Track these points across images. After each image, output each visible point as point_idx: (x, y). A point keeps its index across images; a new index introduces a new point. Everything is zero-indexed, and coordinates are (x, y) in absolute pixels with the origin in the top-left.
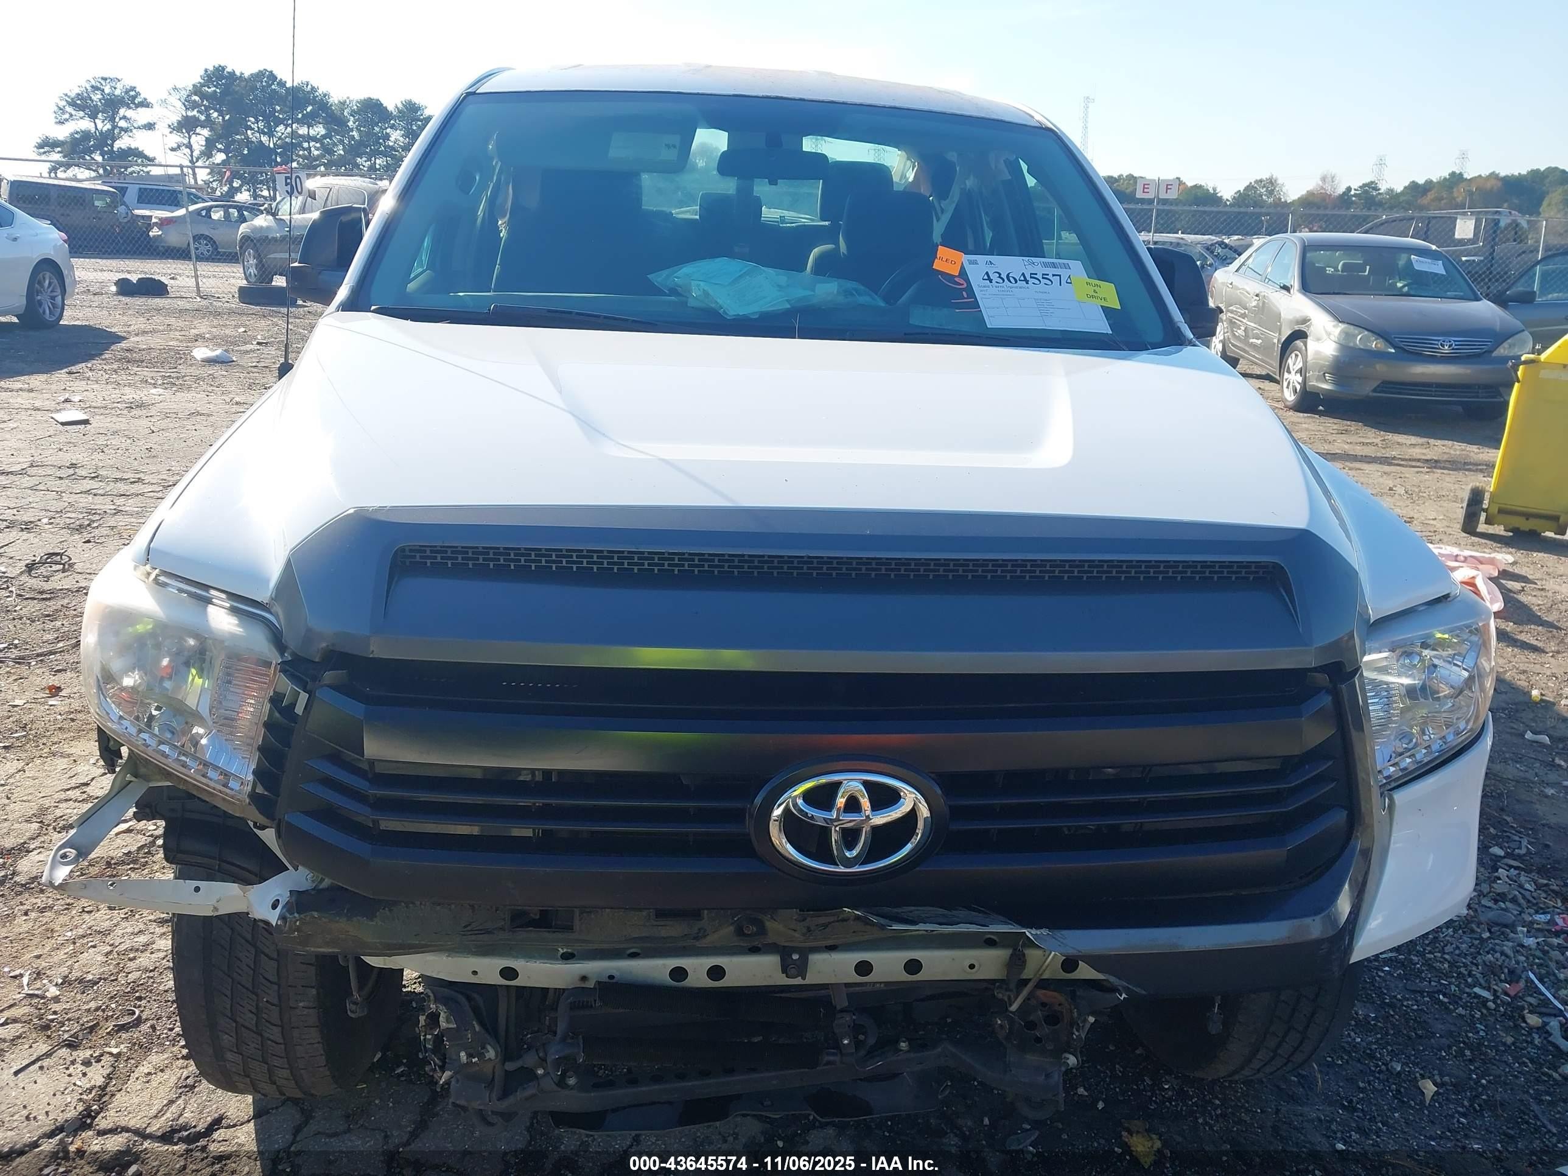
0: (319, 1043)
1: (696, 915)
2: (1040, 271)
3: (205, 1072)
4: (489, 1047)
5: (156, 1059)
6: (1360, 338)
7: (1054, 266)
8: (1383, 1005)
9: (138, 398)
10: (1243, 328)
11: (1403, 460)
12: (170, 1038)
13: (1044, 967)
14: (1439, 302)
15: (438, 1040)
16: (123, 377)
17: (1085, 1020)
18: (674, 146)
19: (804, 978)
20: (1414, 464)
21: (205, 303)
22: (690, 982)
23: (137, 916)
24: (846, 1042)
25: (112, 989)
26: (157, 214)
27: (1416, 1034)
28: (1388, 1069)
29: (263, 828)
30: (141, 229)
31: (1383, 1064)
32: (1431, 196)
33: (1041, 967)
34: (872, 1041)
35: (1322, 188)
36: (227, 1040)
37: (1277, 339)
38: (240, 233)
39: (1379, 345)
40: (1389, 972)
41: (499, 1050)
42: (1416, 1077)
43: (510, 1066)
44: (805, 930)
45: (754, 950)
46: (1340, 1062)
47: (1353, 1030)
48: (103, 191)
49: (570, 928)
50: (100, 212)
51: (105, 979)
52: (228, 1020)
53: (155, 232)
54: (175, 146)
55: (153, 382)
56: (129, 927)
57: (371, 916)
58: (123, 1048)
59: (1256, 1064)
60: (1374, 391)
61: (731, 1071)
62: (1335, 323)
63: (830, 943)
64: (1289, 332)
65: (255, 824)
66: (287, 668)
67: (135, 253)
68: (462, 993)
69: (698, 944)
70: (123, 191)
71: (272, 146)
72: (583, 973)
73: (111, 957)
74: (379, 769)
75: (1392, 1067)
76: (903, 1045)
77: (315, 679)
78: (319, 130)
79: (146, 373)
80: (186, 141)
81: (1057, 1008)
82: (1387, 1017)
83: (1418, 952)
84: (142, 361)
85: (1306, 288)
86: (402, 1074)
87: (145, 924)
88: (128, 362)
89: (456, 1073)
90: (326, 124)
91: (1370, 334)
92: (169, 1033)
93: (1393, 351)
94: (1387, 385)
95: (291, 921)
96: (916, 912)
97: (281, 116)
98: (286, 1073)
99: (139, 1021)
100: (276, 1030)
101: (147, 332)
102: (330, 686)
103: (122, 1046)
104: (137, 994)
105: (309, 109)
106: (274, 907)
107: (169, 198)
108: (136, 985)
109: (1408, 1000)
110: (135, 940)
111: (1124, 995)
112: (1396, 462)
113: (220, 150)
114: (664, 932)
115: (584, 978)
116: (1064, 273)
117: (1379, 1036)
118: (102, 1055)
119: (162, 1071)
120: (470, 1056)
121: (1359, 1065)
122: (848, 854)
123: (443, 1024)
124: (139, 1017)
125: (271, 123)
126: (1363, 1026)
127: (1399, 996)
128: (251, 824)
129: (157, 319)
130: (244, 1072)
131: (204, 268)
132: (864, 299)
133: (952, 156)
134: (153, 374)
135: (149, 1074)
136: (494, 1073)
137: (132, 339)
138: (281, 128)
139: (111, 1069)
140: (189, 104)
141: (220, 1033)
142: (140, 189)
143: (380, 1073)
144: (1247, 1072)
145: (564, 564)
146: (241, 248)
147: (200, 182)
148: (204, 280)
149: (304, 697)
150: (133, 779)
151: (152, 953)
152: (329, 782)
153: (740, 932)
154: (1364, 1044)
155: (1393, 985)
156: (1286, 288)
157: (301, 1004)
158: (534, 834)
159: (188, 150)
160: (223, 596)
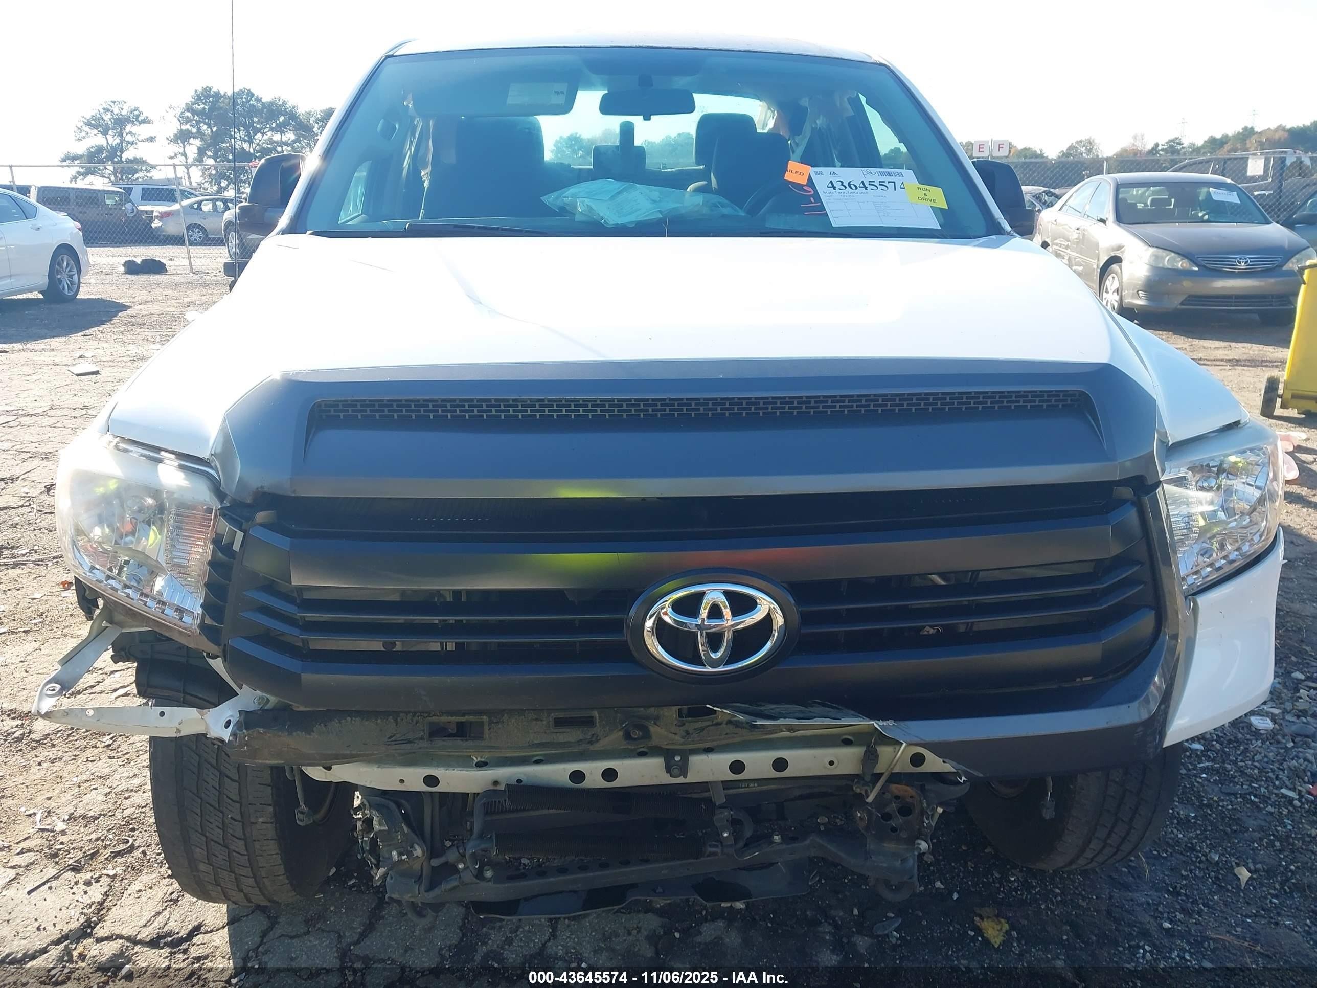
0: (277, 854)
1: (588, 722)
2: (877, 179)
3: (186, 887)
4: (416, 846)
5: (146, 878)
6: (1169, 260)
7: (889, 174)
8: (1202, 806)
9: (140, 352)
10: (1066, 258)
11: (1208, 360)
12: (158, 861)
13: (895, 761)
14: (1234, 227)
15: (374, 841)
16: (128, 337)
17: (934, 810)
18: (562, 93)
19: (685, 777)
20: (1218, 363)
21: (196, 277)
22: (587, 784)
23: (132, 763)
24: (726, 835)
25: (110, 822)
26: (158, 208)
27: (1231, 829)
28: (1207, 860)
29: (214, 657)
30: (145, 221)
31: (1203, 855)
32: (1227, 147)
33: (892, 761)
34: (748, 833)
35: (1134, 145)
36: (199, 853)
37: (1096, 264)
38: (224, 219)
39: (1184, 265)
40: (1206, 779)
41: (425, 848)
42: (1232, 866)
43: (435, 862)
44: (684, 734)
45: (642, 754)
46: (1165, 855)
47: (1176, 828)
48: (113, 191)
49: (480, 737)
50: (111, 209)
51: (104, 815)
52: (199, 835)
53: (156, 224)
54: (173, 155)
55: (152, 340)
56: (125, 772)
57: (309, 731)
58: (118, 870)
59: (1089, 854)
60: (1182, 304)
61: (626, 863)
62: (1146, 247)
63: (708, 745)
64: (1106, 258)
65: (208, 654)
66: (226, 512)
67: (141, 241)
68: (391, 800)
69: (592, 748)
70: (129, 191)
71: (252, 151)
72: (495, 778)
73: (110, 797)
74: (307, 595)
75: (1210, 857)
76: (777, 838)
77: (250, 519)
78: (290, 136)
79: (148, 333)
80: (181, 150)
81: (909, 800)
82: (1205, 815)
83: (1231, 761)
84: (144, 324)
85: (1119, 219)
86: (353, 885)
87: (139, 769)
88: (133, 325)
89: (389, 870)
90: (295, 130)
91: (1176, 255)
92: (157, 857)
93: (1197, 269)
94: (1193, 299)
95: (240, 737)
96: (778, 710)
97: (258, 126)
98: (251, 881)
99: (132, 848)
100: (241, 843)
101: (148, 302)
102: (262, 525)
103: (118, 869)
104: (131, 826)
105: (282, 119)
106: (227, 726)
107: (168, 195)
108: (128, 820)
109: (1223, 801)
110: (130, 782)
111: (963, 778)
112: (1202, 362)
113: (209, 157)
114: (561, 738)
115: (496, 783)
116: (898, 181)
117: (1199, 832)
118: (100, 877)
119: (151, 888)
120: (400, 854)
121: (1181, 857)
122: (713, 656)
123: (376, 827)
124: (133, 845)
125: (251, 131)
126: (1184, 824)
127: (1215, 798)
128: (205, 654)
129: (158, 291)
130: (216, 881)
131: (196, 251)
132: (726, 211)
133: (805, 102)
134: (154, 334)
135: (140, 891)
136: (422, 871)
137: (136, 307)
138: (259, 136)
139: (108, 888)
140: (183, 120)
141: (193, 847)
142: (143, 189)
143: (335, 885)
144: (1082, 861)
145: (458, 413)
146: (225, 230)
147: (194, 184)
148: (196, 260)
149: (240, 535)
150: (108, 625)
151: (144, 792)
152: (266, 610)
153: (628, 736)
154: (1185, 839)
155: (1209, 789)
156: (1103, 221)
157: (260, 820)
158: (442, 647)
159: (183, 158)
160: (173, 456)
